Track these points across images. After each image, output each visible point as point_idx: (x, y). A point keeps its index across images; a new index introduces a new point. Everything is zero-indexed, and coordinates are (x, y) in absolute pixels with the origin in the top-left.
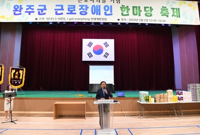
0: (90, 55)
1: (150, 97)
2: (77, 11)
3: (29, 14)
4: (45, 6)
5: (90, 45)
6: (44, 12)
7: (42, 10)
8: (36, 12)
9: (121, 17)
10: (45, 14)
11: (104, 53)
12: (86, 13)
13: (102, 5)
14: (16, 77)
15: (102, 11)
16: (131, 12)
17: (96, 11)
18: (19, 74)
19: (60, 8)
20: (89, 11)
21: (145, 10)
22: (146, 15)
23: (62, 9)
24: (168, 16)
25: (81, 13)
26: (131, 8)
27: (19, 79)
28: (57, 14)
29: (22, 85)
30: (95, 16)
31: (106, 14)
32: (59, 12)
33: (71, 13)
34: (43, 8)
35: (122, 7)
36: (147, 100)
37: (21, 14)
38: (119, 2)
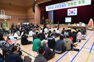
2: (59, 7)
6: (53, 8)
9: (68, 6)
13: (64, 4)
15: (64, 6)
16: (70, 5)
17: (63, 6)
20: (61, 6)
21: (74, 3)
22: (74, 5)
24: (80, 4)
28: (55, 8)
31: (65, 6)
35: (68, 4)
36: (69, 25)
37: (50, 9)
38: (68, 2)
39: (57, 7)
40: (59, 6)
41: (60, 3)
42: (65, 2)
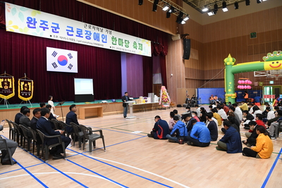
0: (55, 65)
2: (84, 35)
3: (44, 30)
4: (58, 25)
5: (54, 54)
6: (58, 30)
7: (56, 28)
8: (50, 29)
9: (112, 45)
10: (58, 32)
12: (90, 39)
13: (101, 34)
14: (26, 89)
15: (101, 39)
16: (117, 42)
17: (97, 38)
18: (28, 86)
19: (70, 29)
20: (92, 36)
21: (125, 43)
22: (126, 46)
23: (72, 31)
24: (136, 49)
25: (86, 37)
26: (117, 39)
27: (28, 91)
28: (68, 34)
29: (31, 97)
30: (96, 42)
31: (103, 41)
32: (70, 33)
33: (79, 36)
34: (56, 26)
35: (113, 38)
37: (35, 28)
38: (111, 33)
39: (75, 33)
40: (84, 32)
41: (88, 25)
42: (105, 29)
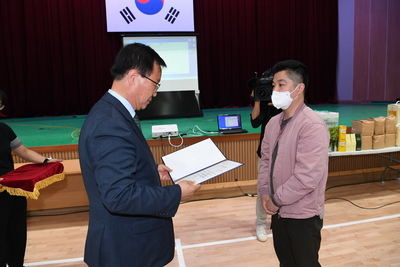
0: (127, 16)
1: (343, 130)
11: (165, 11)
